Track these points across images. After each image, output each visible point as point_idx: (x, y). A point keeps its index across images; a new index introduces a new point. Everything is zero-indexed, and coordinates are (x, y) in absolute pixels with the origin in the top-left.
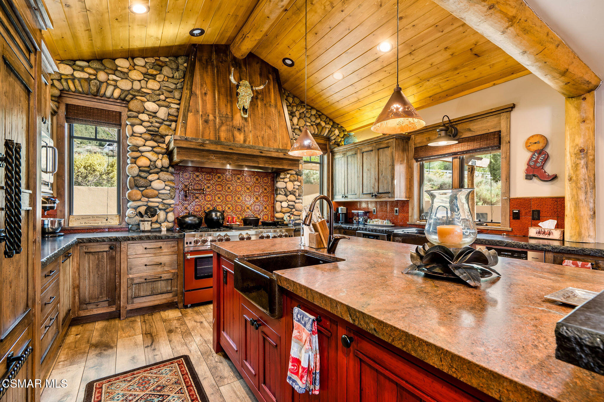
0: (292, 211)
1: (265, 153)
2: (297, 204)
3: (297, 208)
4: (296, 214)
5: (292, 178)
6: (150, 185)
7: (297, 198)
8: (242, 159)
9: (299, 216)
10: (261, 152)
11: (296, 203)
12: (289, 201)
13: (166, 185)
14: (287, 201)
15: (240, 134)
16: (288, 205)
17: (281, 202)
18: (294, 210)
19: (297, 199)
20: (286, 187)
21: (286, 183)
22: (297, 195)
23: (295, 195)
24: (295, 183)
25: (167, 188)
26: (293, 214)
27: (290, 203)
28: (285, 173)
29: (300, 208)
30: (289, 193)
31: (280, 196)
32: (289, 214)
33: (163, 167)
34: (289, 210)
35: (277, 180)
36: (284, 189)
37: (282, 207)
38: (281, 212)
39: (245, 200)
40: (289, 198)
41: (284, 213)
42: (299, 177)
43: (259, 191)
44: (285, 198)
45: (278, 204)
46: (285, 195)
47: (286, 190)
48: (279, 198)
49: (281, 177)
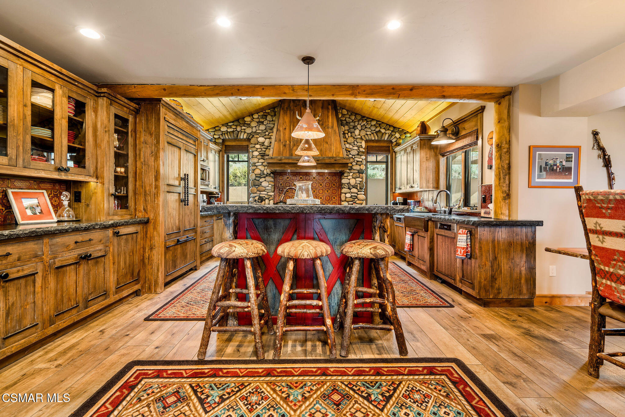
0: (354, 200)
1: (321, 161)
3: (359, 198)
5: (354, 176)
6: (261, 184)
9: (361, 204)
11: (358, 194)
13: (269, 184)
14: (351, 193)
16: (351, 196)
17: (346, 194)
18: (356, 200)
19: (358, 191)
20: (349, 183)
21: (349, 179)
22: (359, 188)
23: (357, 188)
24: (357, 179)
25: (270, 186)
26: (356, 203)
27: (353, 194)
28: (349, 173)
29: (362, 198)
30: (352, 187)
31: (345, 189)
32: (352, 203)
33: (267, 174)
34: (352, 199)
35: (342, 178)
36: (348, 184)
37: (346, 197)
38: (345, 201)
39: (319, 192)
40: (352, 190)
41: (348, 202)
42: (361, 174)
43: (329, 186)
44: (349, 191)
45: (343, 195)
46: (349, 188)
47: (349, 185)
48: (344, 190)
49: (345, 175)
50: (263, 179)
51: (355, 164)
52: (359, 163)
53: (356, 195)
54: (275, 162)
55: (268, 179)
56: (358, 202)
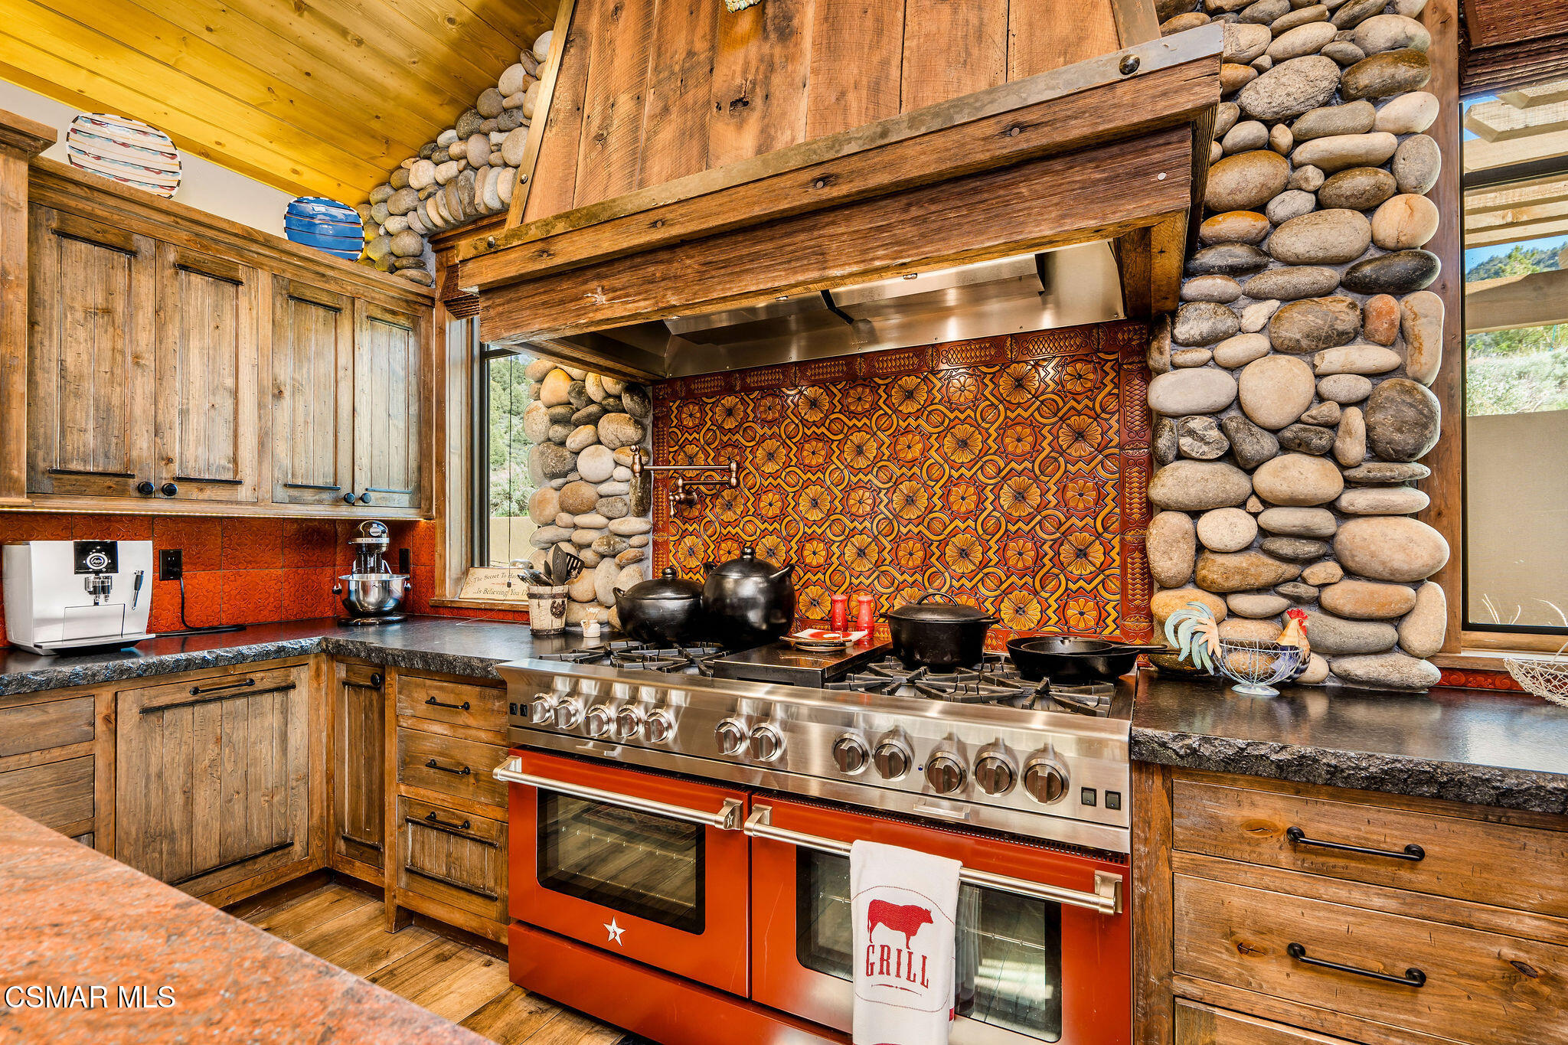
0: (1299, 579)
1: (852, 176)
2: (1353, 527)
3: (1360, 559)
4: (1348, 608)
5: (1300, 321)
6: (575, 469)
7: (1358, 473)
8: (727, 264)
9: (1396, 620)
10: (826, 180)
11: (1343, 516)
12: (1267, 504)
13: (617, 464)
14: (1254, 504)
15: (740, 126)
16: (1264, 532)
17: (1195, 514)
18: (1319, 572)
19: (1350, 484)
20: (1237, 402)
21: (1234, 368)
22: (1353, 448)
23: (1330, 454)
24: (1333, 358)
25: (622, 473)
26: (1317, 602)
27: (1275, 518)
28: (1225, 302)
29: (1400, 561)
30: (1268, 443)
31: (1185, 468)
32: (1272, 602)
33: (608, 395)
34: (1268, 569)
35: (1156, 360)
36: (1214, 413)
37: (1200, 548)
38: (1194, 580)
39: (947, 506)
40: (1266, 478)
41: (1223, 594)
42: (1381, 302)
43: (1036, 448)
44: (1234, 481)
45: (1167, 528)
46: (1231, 456)
47: (1232, 418)
48: (1172, 482)
49: (1183, 331)
50: (585, 433)
51: (1306, 201)
52: (1359, 182)
53: (1322, 521)
54: (511, 271)
55: (616, 427)
56: (1345, 594)
